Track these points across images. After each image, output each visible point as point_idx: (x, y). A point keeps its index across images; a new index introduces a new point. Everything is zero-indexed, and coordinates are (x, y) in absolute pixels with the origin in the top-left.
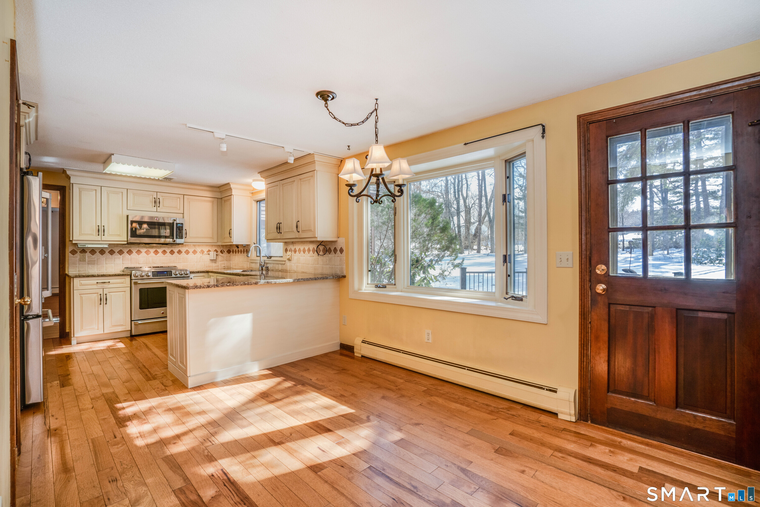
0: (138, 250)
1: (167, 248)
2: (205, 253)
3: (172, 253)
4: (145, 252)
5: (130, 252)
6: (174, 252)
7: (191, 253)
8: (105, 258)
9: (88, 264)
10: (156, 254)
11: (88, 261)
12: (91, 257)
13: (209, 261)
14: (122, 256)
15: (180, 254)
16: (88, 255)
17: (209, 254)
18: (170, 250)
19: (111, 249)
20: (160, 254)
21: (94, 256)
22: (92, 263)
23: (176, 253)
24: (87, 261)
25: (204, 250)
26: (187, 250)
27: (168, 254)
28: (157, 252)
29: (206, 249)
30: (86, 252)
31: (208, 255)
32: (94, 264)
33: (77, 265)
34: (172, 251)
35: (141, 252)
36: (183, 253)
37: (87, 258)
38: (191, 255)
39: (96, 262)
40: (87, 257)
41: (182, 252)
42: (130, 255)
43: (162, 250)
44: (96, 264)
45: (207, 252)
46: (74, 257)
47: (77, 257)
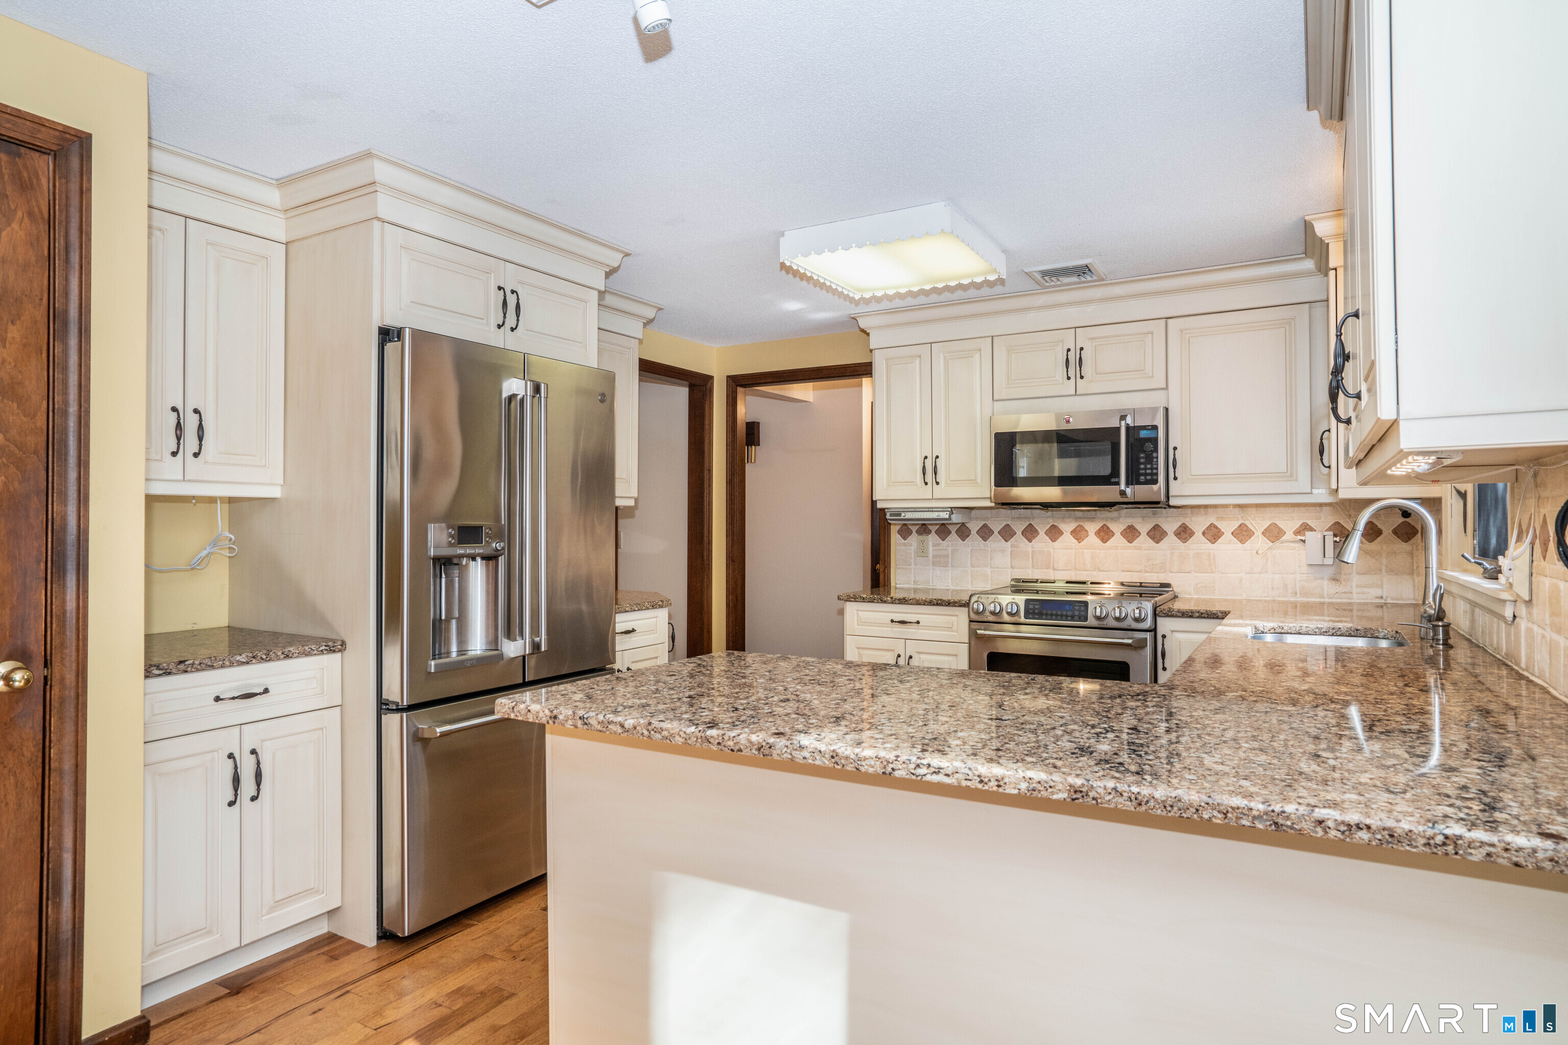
0: (1054, 527)
1: (1140, 520)
2: (1289, 535)
3: (1158, 534)
4: (1072, 533)
5: (1030, 533)
6: (1164, 534)
7: (1227, 536)
8: (969, 550)
9: (933, 564)
10: (1104, 541)
11: (934, 557)
12: (939, 545)
13: (1305, 569)
14: (1009, 543)
15: (1185, 540)
16: (932, 538)
17: (1304, 541)
18: (1149, 526)
19: (983, 523)
20: (1118, 540)
21: (945, 543)
22: (941, 561)
23: (1171, 539)
24: (931, 556)
25: (1282, 524)
26: (1212, 526)
27: (1143, 540)
28: (1107, 533)
29: (1289, 524)
30: (929, 532)
31: (1301, 545)
32: (946, 565)
33: (913, 566)
34: (1156, 527)
35: (1061, 533)
36: (1198, 534)
37: (931, 548)
38: (1227, 546)
39: (950, 559)
40: (931, 544)
41: (1192, 534)
42: (1030, 541)
43: (1123, 527)
44: (950, 565)
45: (1297, 533)
46: (905, 545)
47: (911, 545)
